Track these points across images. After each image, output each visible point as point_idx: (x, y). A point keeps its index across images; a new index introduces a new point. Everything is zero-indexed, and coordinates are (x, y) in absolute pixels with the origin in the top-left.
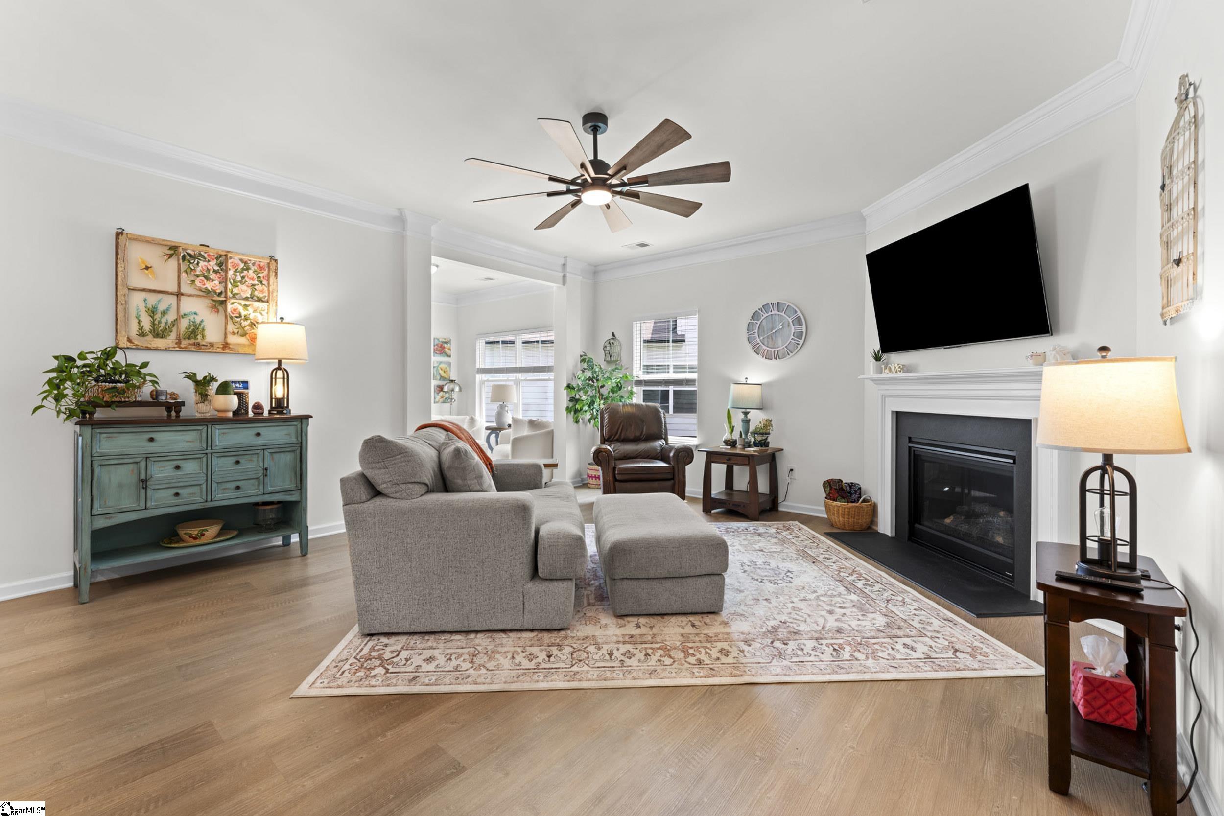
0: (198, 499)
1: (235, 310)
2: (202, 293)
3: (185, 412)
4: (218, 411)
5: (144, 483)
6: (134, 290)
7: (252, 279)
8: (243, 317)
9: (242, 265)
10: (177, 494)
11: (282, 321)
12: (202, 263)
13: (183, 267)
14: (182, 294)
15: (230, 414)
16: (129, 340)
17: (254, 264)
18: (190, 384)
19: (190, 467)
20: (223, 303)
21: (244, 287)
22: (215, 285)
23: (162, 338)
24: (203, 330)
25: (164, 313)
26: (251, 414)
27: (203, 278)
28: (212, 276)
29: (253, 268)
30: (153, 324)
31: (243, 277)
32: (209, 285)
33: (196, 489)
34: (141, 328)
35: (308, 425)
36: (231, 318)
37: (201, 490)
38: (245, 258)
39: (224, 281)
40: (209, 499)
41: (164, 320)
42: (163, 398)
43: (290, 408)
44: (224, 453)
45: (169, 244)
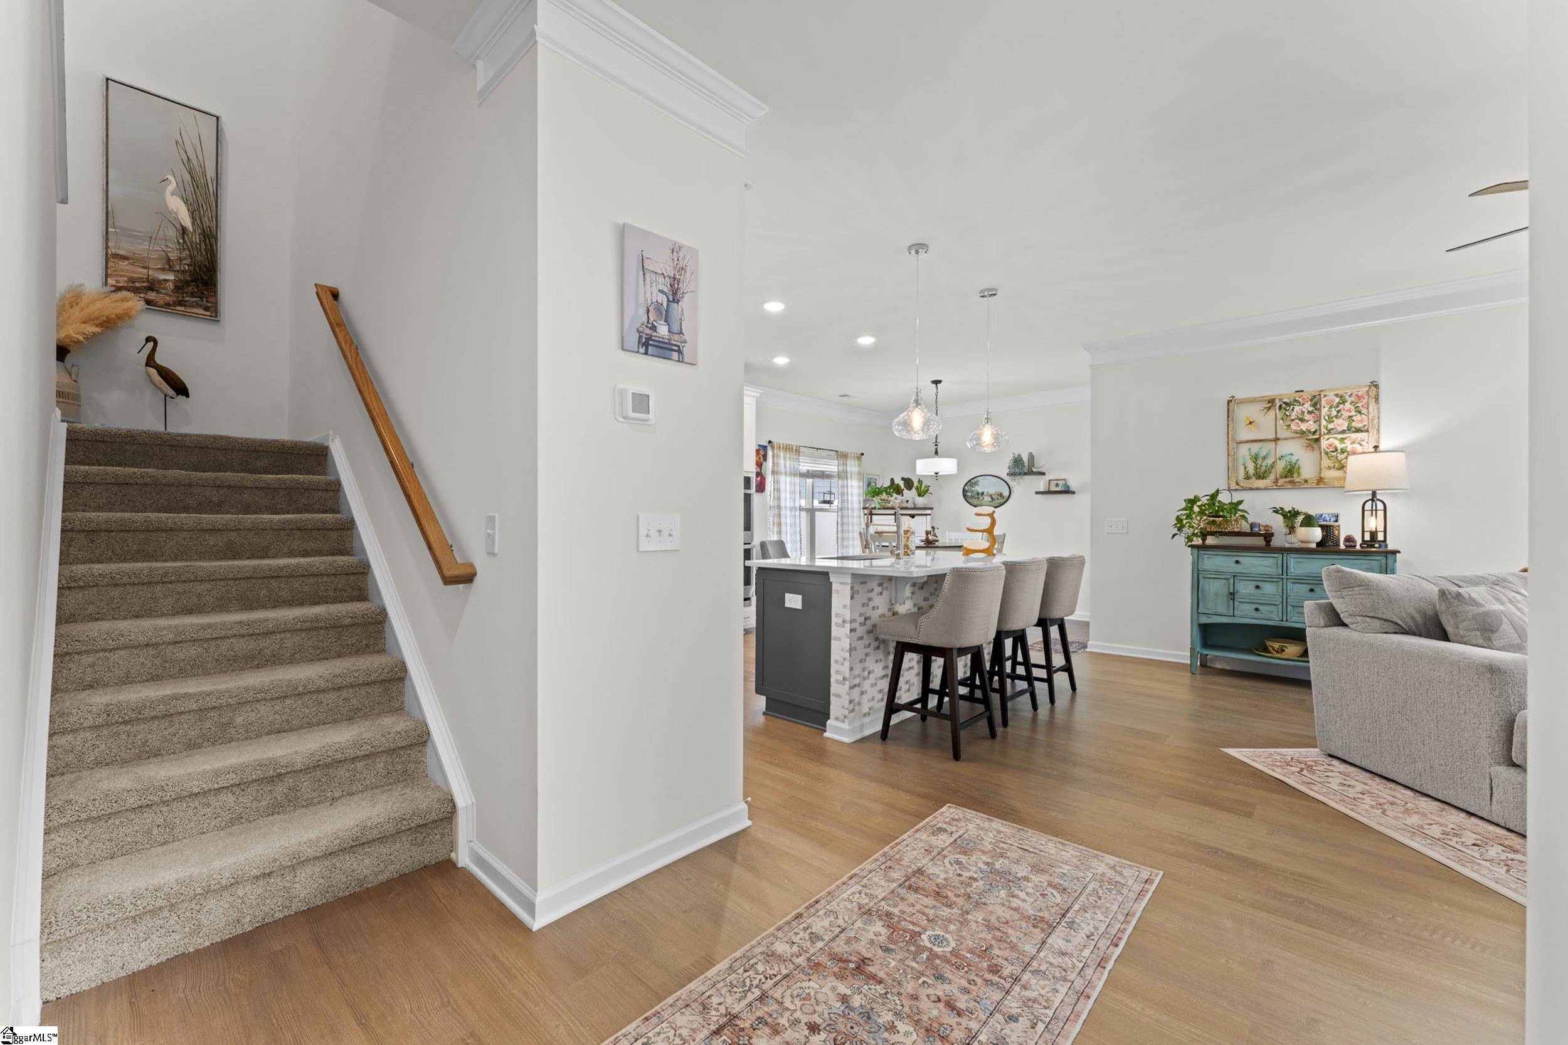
0: (1274, 616)
1: (1330, 445)
2: (1298, 435)
3: (1276, 542)
4: (1302, 542)
5: (1232, 595)
6: (1241, 443)
7: (1350, 411)
8: (1339, 451)
9: (1337, 400)
10: (1257, 609)
11: (1376, 450)
12: (1297, 408)
13: (1279, 415)
14: (1279, 439)
15: (1314, 546)
16: (1237, 484)
17: (1350, 396)
18: (1280, 518)
19: (1269, 588)
20: (1318, 440)
21: (1340, 421)
22: (1311, 425)
23: (1263, 479)
24: (1299, 468)
25: (1264, 458)
26: (1342, 546)
27: (1298, 421)
28: (1307, 417)
29: (1349, 400)
30: (1256, 468)
31: (1338, 412)
32: (1304, 427)
33: (1273, 608)
34: (1247, 473)
35: (1396, 561)
36: (1327, 453)
37: (1278, 609)
38: (1341, 393)
39: (1318, 420)
40: (1285, 619)
41: (1264, 464)
42: (1257, 529)
43: (1388, 542)
44: (1298, 580)
45: (1267, 398)
